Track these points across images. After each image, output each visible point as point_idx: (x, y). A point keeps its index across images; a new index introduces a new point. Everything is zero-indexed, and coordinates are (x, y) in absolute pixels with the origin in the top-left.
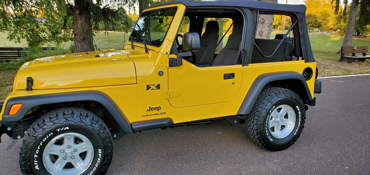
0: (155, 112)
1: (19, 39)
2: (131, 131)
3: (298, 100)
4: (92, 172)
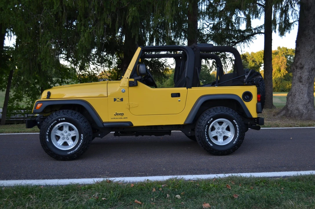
0: (120, 116)
2: (103, 126)
3: (235, 115)
4: (77, 148)
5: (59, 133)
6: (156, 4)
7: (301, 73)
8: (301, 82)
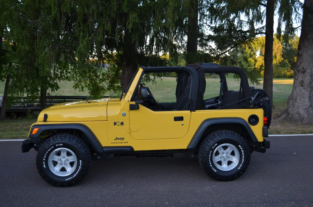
0: (121, 141)
1: (82, 88)
2: (102, 152)
3: (241, 140)
4: (76, 174)
5: (56, 158)
6: (157, 9)
7: (302, 78)
8: (302, 86)
